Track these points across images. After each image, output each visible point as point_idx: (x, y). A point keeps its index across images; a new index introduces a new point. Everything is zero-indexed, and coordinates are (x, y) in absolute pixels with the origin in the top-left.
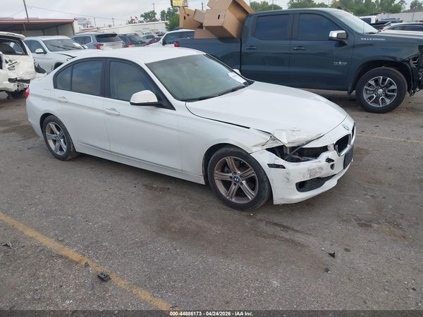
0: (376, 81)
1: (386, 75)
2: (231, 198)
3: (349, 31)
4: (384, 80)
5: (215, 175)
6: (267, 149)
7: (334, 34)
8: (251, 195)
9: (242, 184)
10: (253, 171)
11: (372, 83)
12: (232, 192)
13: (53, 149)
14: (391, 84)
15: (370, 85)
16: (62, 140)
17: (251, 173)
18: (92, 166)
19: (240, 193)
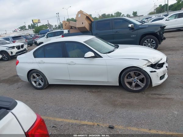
0: (147, 41)
1: (151, 38)
2: (133, 88)
3: (135, 24)
4: (150, 40)
5: (125, 80)
6: (148, 66)
7: (130, 26)
8: (142, 85)
9: (138, 82)
10: (143, 75)
11: (146, 42)
12: (133, 86)
13: (35, 86)
14: (153, 41)
15: (145, 43)
16: (40, 80)
17: (142, 76)
18: (58, 89)
19: (137, 85)
